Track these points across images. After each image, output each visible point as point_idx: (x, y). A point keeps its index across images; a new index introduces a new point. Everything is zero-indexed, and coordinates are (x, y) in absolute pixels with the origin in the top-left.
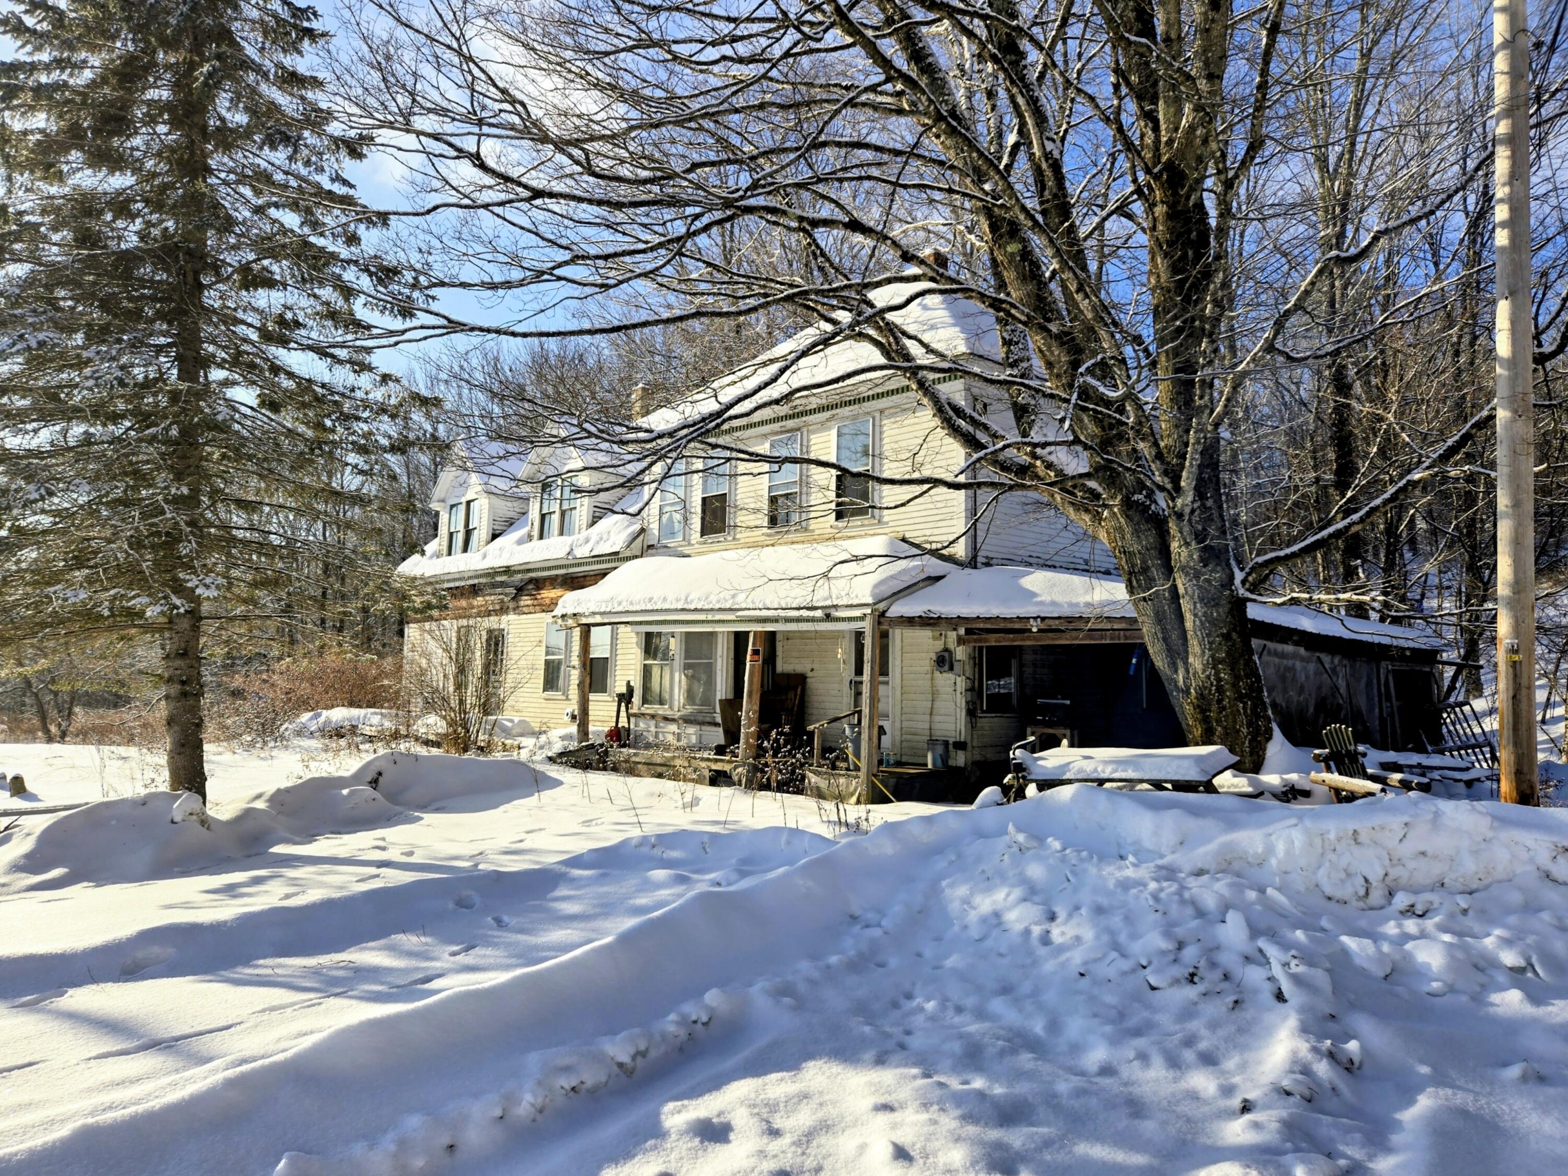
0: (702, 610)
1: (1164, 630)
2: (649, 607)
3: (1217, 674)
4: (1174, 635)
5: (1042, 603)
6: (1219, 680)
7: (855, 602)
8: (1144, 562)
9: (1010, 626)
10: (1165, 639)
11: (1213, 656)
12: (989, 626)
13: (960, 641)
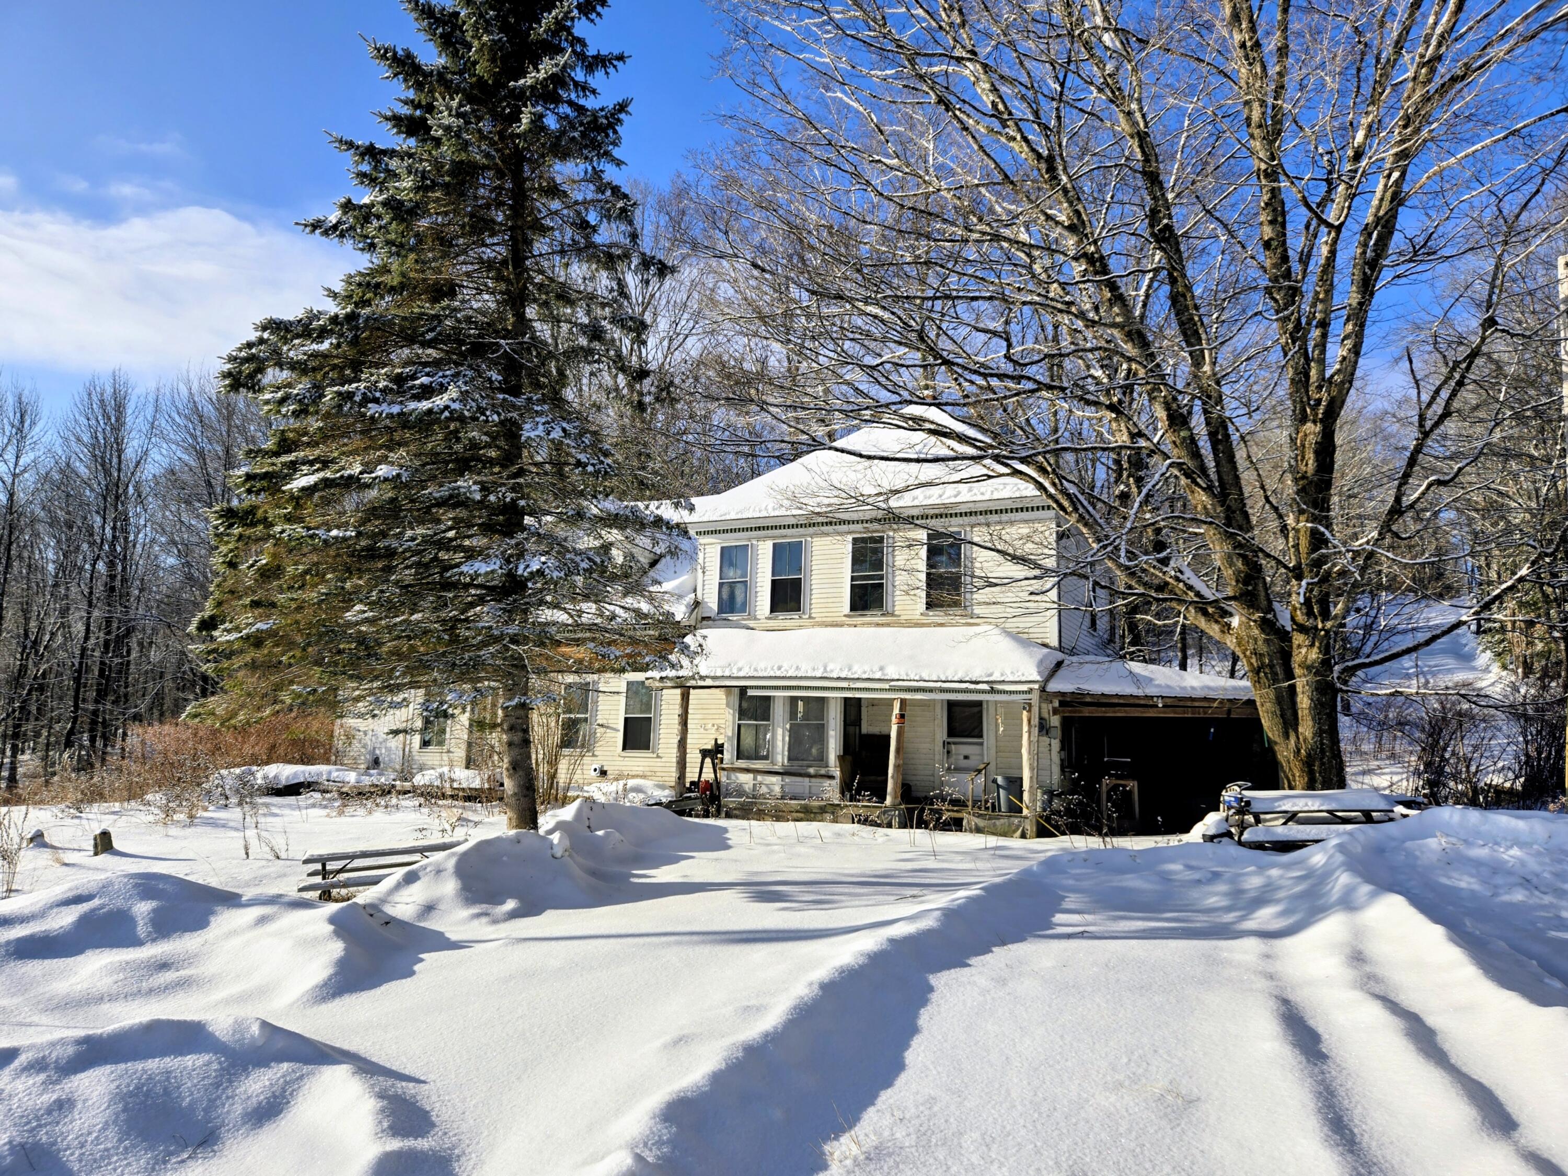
0: (845, 679)
1: (1282, 710)
2: (778, 674)
3: (1321, 741)
4: (1289, 713)
5: (1159, 686)
6: (1322, 744)
7: (1024, 679)
8: (1271, 661)
9: (1137, 702)
10: (1282, 716)
11: (1320, 728)
12: (1122, 701)
13: (1055, 711)
